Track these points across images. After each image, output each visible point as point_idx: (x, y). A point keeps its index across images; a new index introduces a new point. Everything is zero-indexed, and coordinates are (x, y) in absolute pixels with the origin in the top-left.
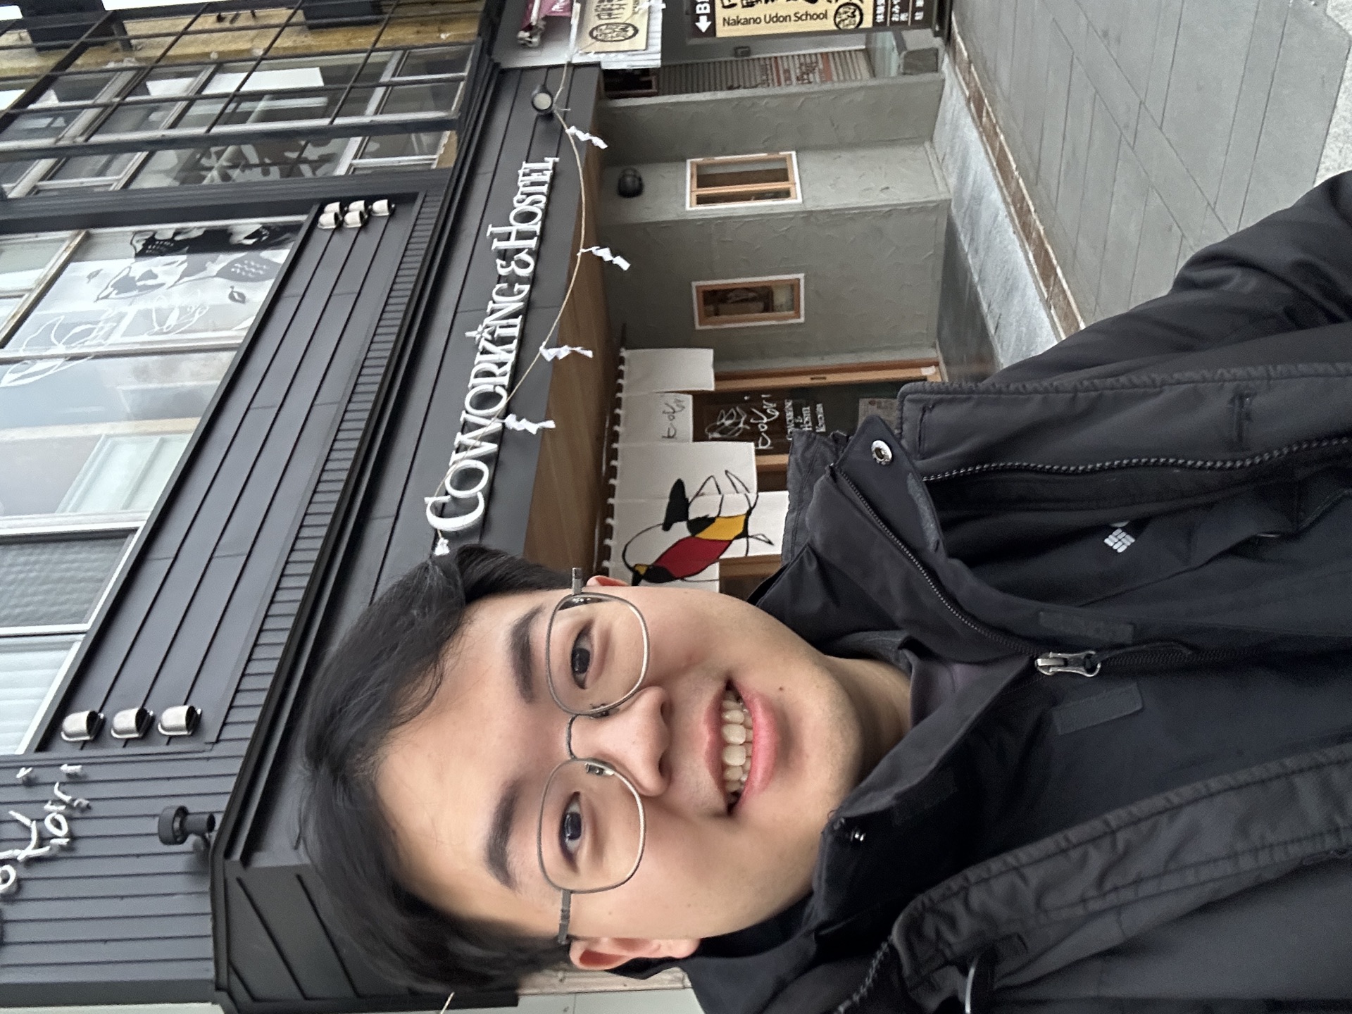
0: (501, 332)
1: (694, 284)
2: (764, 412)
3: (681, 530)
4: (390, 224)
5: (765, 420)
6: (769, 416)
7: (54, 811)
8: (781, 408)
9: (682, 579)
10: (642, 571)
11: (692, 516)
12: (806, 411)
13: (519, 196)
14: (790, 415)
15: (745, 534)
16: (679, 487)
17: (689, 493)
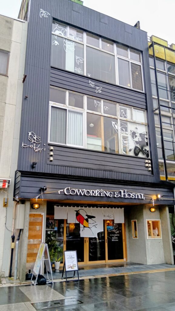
0: (102, 194)
1: (136, 220)
2: (117, 231)
3: (86, 217)
4: (147, 171)
5: (115, 231)
6: (116, 232)
7: (39, 149)
8: (117, 234)
9: (76, 218)
10: (78, 212)
11: (89, 219)
12: (117, 238)
13: (134, 194)
14: (116, 235)
15: (84, 227)
16: (94, 217)
17: (92, 219)
